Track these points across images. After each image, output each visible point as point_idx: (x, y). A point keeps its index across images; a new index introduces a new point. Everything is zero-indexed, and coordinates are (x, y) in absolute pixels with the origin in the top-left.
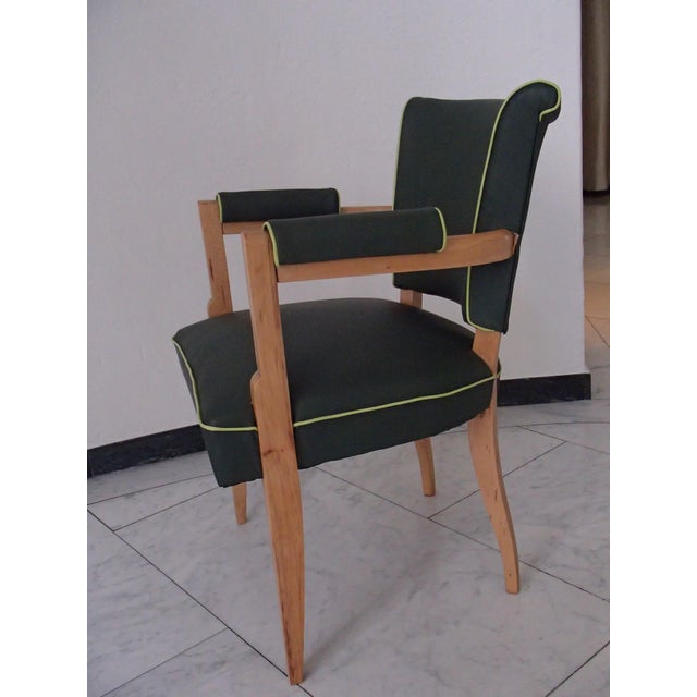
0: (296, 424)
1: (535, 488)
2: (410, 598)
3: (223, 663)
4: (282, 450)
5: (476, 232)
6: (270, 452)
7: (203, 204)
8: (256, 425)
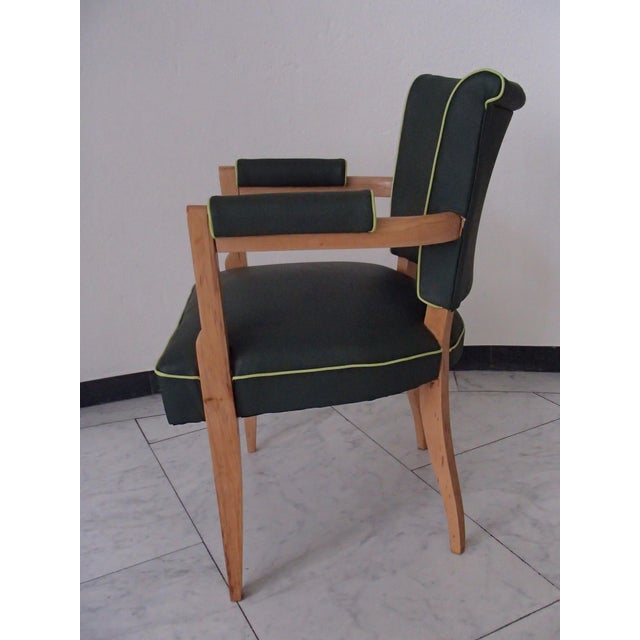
0: (235, 378)
1: (524, 455)
2: (364, 542)
3: (187, 572)
4: (221, 399)
5: (427, 213)
6: (210, 399)
7: (223, 169)
8: (198, 375)
